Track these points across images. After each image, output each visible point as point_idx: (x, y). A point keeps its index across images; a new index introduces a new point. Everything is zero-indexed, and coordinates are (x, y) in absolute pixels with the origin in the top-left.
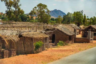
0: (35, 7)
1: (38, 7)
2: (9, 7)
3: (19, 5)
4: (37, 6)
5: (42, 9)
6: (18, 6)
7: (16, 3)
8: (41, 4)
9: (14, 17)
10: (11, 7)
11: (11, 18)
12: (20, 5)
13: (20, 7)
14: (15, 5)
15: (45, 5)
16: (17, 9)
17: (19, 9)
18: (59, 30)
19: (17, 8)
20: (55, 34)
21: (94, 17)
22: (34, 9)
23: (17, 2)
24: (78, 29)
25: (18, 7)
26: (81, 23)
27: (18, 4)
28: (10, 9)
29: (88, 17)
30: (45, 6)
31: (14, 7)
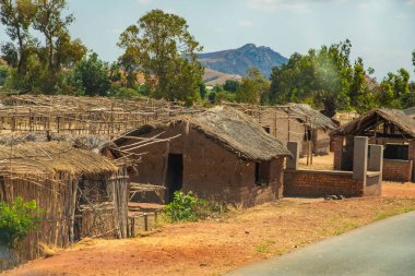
0: (133, 29)
1: (142, 26)
2: (18, 27)
3: (64, 21)
4: (141, 20)
5: (164, 36)
6: (60, 25)
7: (49, 12)
8: (160, 12)
9: (44, 73)
10: (26, 27)
11: (27, 76)
12: (69, 19)
13: (68, 27)
14: (47, 20)
15: (176, 18)
16: (54, 39)
17: (64, 39)
18: (201, 132)
19: (52, 33)
20: (181, 155)
21: (403, 72)
22: (126, 36)
23: (56, 6)
24: (325, 129)
25: (57, 29)
26: (340, 101)
27: (58, 14)
28: (20, 39)
29: (372, 71)
30: (177, 23)
31: (42, 28)
